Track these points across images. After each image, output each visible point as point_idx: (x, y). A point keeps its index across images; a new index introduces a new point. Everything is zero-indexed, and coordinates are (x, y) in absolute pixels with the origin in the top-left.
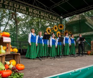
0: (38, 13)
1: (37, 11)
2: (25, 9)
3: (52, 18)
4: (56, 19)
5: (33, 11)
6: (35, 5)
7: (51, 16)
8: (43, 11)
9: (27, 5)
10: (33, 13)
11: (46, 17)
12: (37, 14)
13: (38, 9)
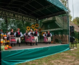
0: (21, 18)
1: (21, 16)
2: (13, 16)
3: (31, 20)
4: (33, 21)
5: (18, 16)
6: (19, 12)
7: (30, 19)
8: (24, 16)
9: (14, 13)
10: (18, 18)
11: (27, 20)
13: (21, 15)
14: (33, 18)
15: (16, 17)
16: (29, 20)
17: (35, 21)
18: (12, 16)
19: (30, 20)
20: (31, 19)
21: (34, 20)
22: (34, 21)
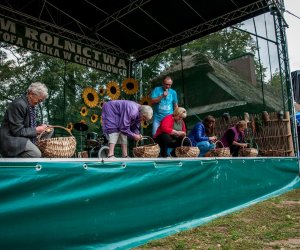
0: (56, 44)
1: (53, 36)
2: (13, 30)
3: (101, 61)
4: (113, 63)
5: (38, 37)
7: (97, 54)
10: (40, 42)
11: (82, 56)
12: (51, 46)
14: (110, 52)
15: (31, 40)
16: (93, 58)
17: (119, 65)
18: (9, 32)
19: (97, 58)
20: (101, 56)
21: (117, 61)
22: (116, 66)
